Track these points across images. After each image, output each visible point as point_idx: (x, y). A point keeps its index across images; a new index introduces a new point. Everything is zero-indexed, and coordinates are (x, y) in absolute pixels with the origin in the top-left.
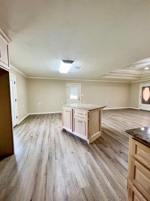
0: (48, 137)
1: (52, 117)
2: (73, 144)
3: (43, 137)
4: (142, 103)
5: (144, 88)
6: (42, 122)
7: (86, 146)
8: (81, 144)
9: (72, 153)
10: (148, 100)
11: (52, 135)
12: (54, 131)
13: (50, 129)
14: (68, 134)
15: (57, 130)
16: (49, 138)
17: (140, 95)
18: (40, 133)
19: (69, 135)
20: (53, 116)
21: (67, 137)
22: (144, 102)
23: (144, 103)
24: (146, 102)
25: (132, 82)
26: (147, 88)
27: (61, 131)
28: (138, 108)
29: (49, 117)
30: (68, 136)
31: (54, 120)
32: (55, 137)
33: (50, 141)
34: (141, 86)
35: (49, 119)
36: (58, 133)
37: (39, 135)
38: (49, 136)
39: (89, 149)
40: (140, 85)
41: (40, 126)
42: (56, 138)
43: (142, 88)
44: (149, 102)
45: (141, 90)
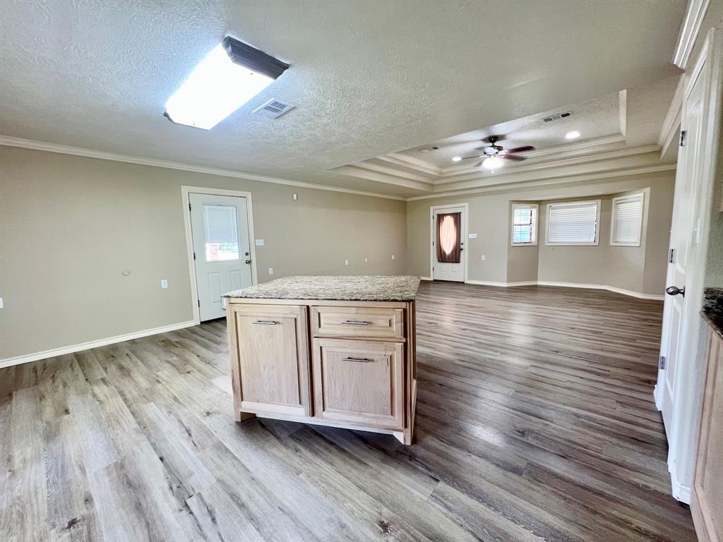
0: (173, 500)
1: (121, 368)
2: (349, 479)
3: (133, 516)
4: (439, 261)
5: (440, 217)
6: (57, 415)
7: (406, 459)
8: (384, 461)
9: (385, 527)
10: (452, 252)
11: (191, 474)
12: (188, 447)
13: (153, 445)
14: (284, 435)
15: (210, 435)
16: (189, 501)
17: (433, 238)
18: (88, 500)
19: (292, 437)
20: (126, 363)
21: (289, 452)
22: (442, 258)
23: (442, 262)
24: (449, 258)
25: (408, 200)
26: (449, 217)
27: (233, 429)
28: (430, 276)
29: (99, 373)
30: (291, 443)
31: (143, 382)
32: (220, 481)
33: (206, 522)
34: (434, 211)
35: (103, 380)
36: (220, 448)
37: (89, 520)
38: (180, 489)
39: (429, 470)
40: (432, 208)
41: (55, 447)
42: (230, 482)
43: (436, 217)
44: (455, 257)
45: (433, 222)
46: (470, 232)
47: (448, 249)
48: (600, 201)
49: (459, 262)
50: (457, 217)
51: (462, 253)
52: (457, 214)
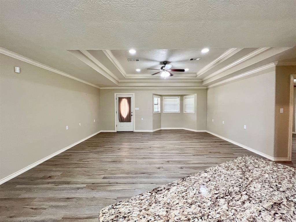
4: (120, 121)
5: (120, 99)
10: (127, 116)
17: (116, 110)
22: (122, 120)
23: (122, 122)
24: (125, 120)
25: (101, 88)
26: (125, 99)
28: (115, 130)
40: (115, 94)
43: (118, 99)
44: (128, 119)
45: (116, 101)
46: (136, 107)
47: (125, 115)
48: (180, 97)
49: (131, 122)
50: (129, 99)
51: (132, 117)
52: (129, 98)
